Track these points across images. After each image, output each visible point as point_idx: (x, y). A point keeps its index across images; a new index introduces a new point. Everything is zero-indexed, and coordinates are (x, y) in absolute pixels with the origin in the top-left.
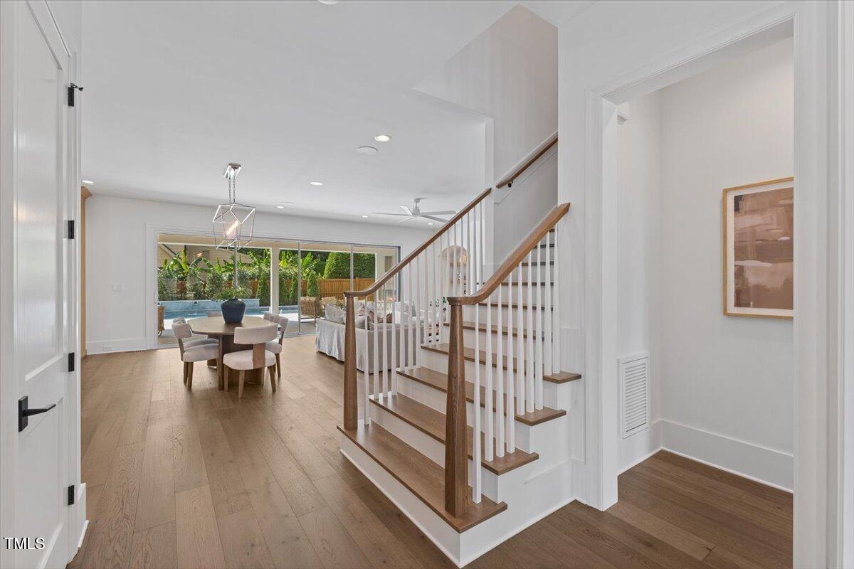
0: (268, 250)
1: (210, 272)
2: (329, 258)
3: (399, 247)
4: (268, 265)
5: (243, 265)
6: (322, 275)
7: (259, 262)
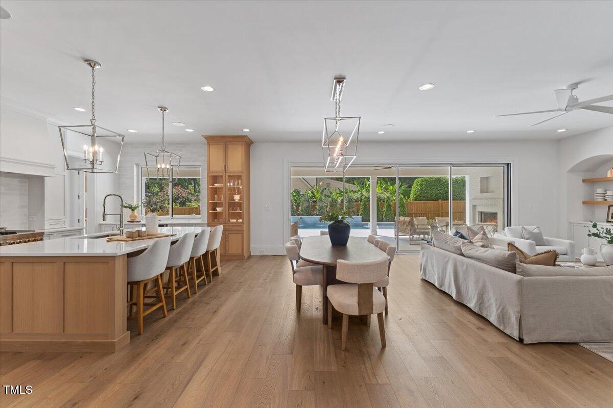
0: (368, 179)
1: (330, 197)
2: (415, 184)
3: (508, 165)
4: (368, 191)
5: (351, 191)
6: (409, 198)
7: (361, 189)
